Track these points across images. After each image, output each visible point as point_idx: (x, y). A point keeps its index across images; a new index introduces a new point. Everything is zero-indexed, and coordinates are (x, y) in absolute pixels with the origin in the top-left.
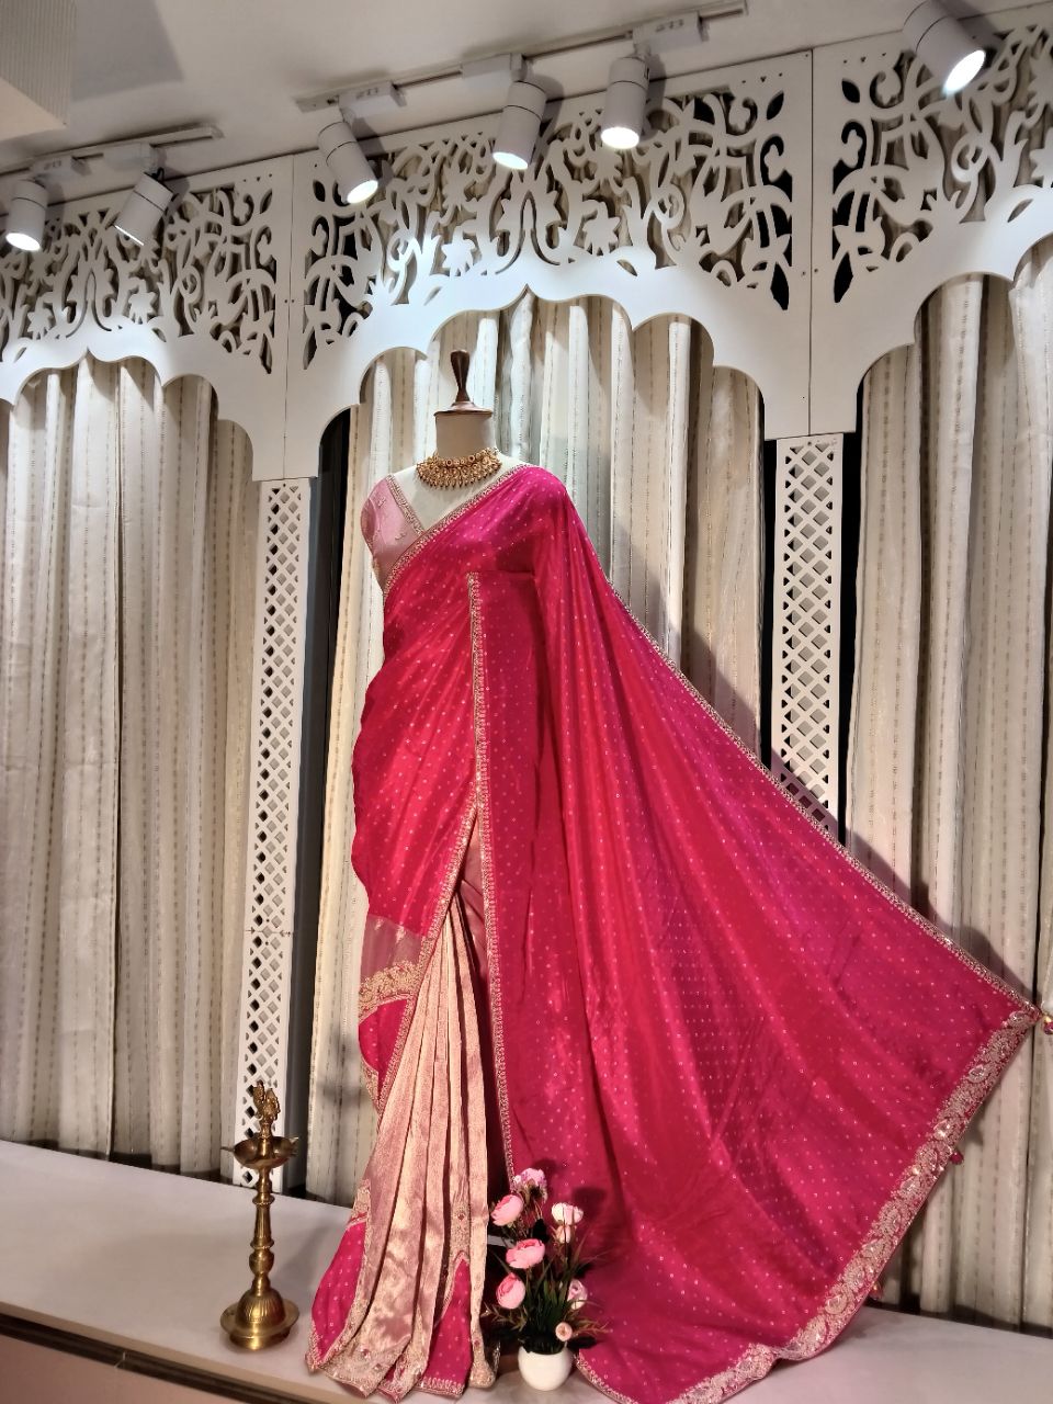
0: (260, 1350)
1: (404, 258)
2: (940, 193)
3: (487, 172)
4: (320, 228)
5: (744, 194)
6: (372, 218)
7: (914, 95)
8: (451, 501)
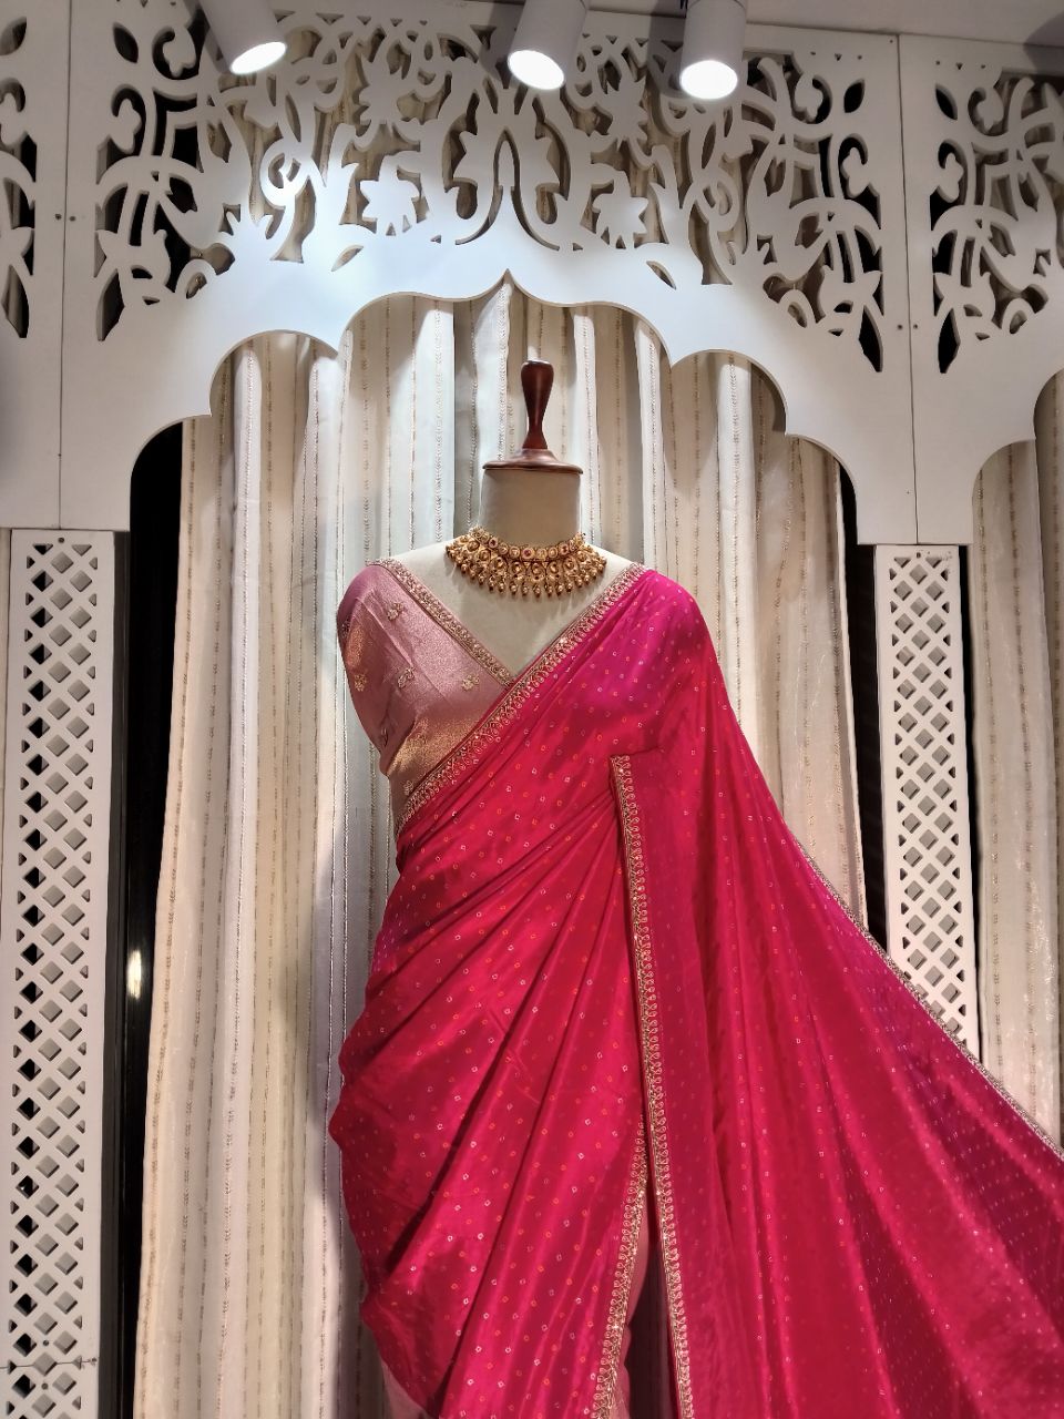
1: (293, 188)
4: (127, 105)
5: (818, 205)
6: (231, 110)
7: (1019, 128)
8: (541, 622)
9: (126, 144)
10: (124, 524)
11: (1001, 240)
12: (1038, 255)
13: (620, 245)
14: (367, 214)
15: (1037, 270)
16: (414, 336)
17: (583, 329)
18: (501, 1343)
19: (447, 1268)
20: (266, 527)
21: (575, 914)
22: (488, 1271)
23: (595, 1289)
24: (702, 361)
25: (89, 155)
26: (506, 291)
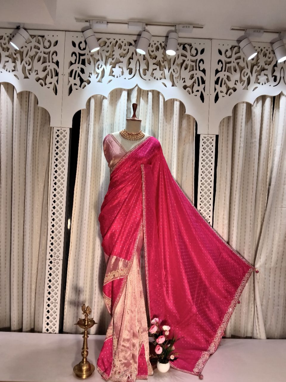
0: (85, 379)
1: (101, 70)
2: (239, 81)
3: (127, 51)
4: (74, 55)
5: (194, 72)
6: (91, 56)
7: (234, 56)
8: (133, 144)
9: (73, 62)
10: (71, 127)
11: (228, 78)
12: (236, 81)
13: (157, 79)
14: (113, 74)
15: (235, 84)
16: (121, 95)
17: (150, 94)
18: (120, 245)
19: (113, 235)
20: (94, 128)
21: (134, 187)
22: (119, 235)
23: (133, 239)
24: (172, 100)
25: (67, 64)
26: (137, 87)
